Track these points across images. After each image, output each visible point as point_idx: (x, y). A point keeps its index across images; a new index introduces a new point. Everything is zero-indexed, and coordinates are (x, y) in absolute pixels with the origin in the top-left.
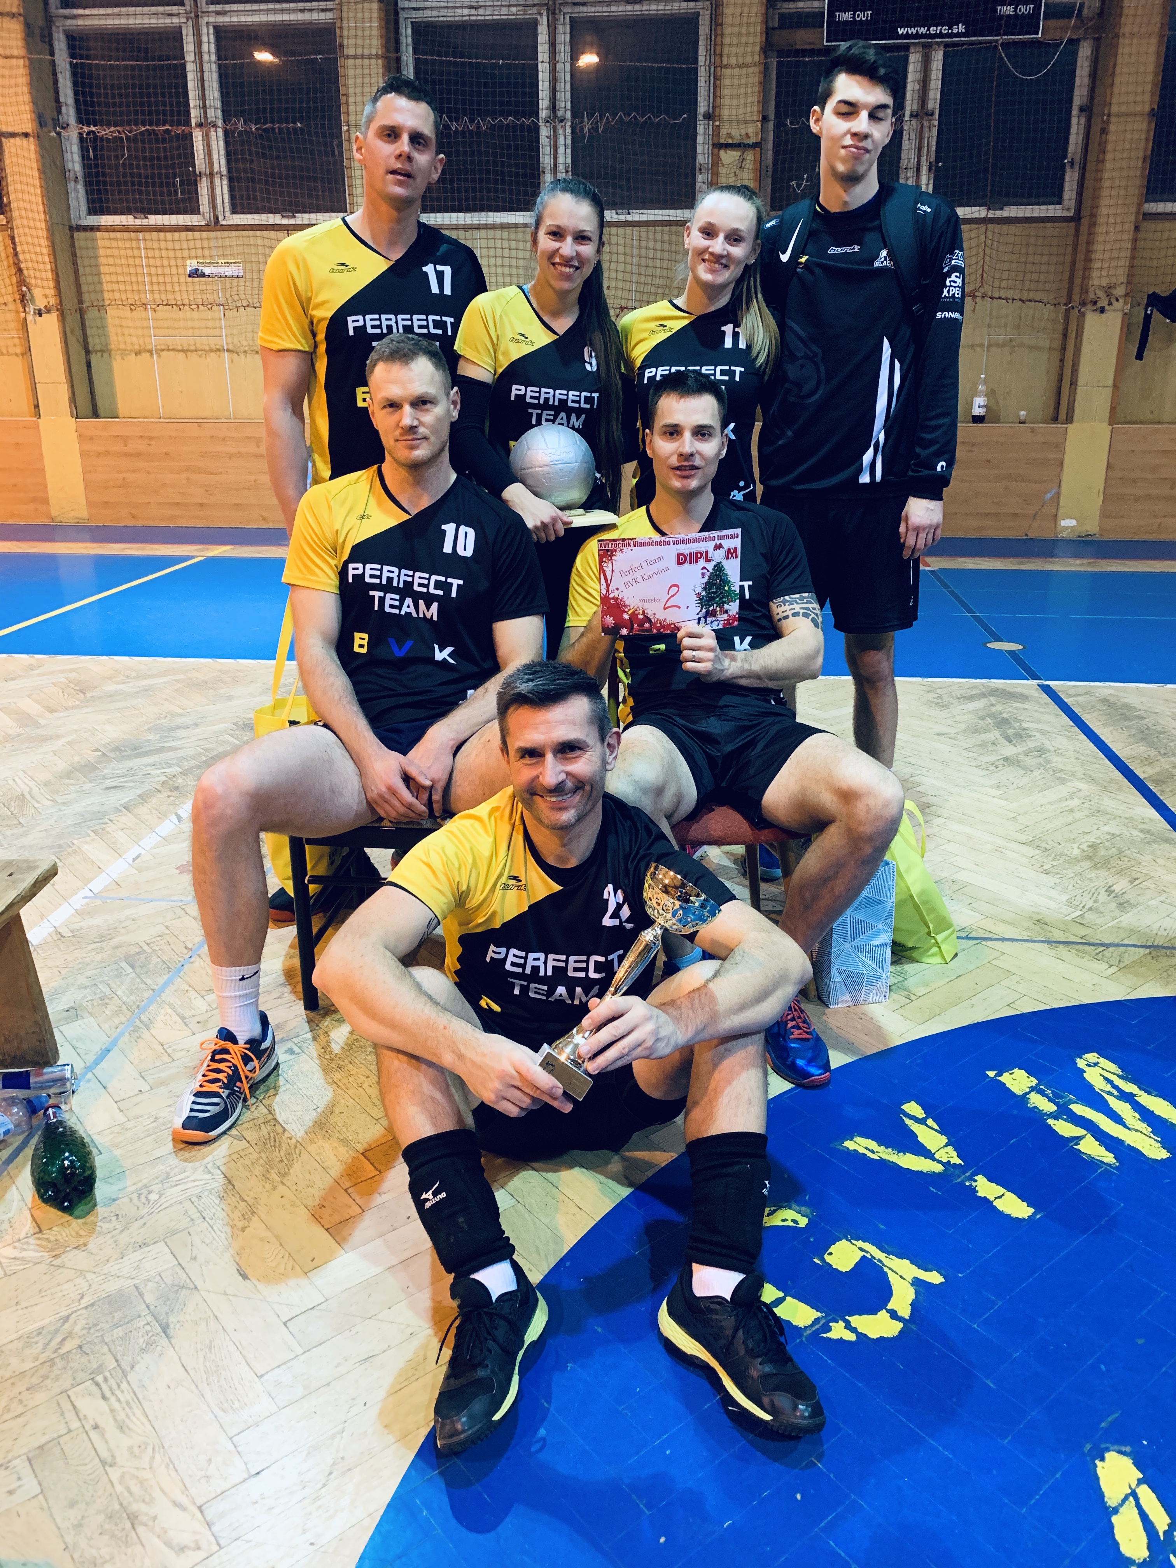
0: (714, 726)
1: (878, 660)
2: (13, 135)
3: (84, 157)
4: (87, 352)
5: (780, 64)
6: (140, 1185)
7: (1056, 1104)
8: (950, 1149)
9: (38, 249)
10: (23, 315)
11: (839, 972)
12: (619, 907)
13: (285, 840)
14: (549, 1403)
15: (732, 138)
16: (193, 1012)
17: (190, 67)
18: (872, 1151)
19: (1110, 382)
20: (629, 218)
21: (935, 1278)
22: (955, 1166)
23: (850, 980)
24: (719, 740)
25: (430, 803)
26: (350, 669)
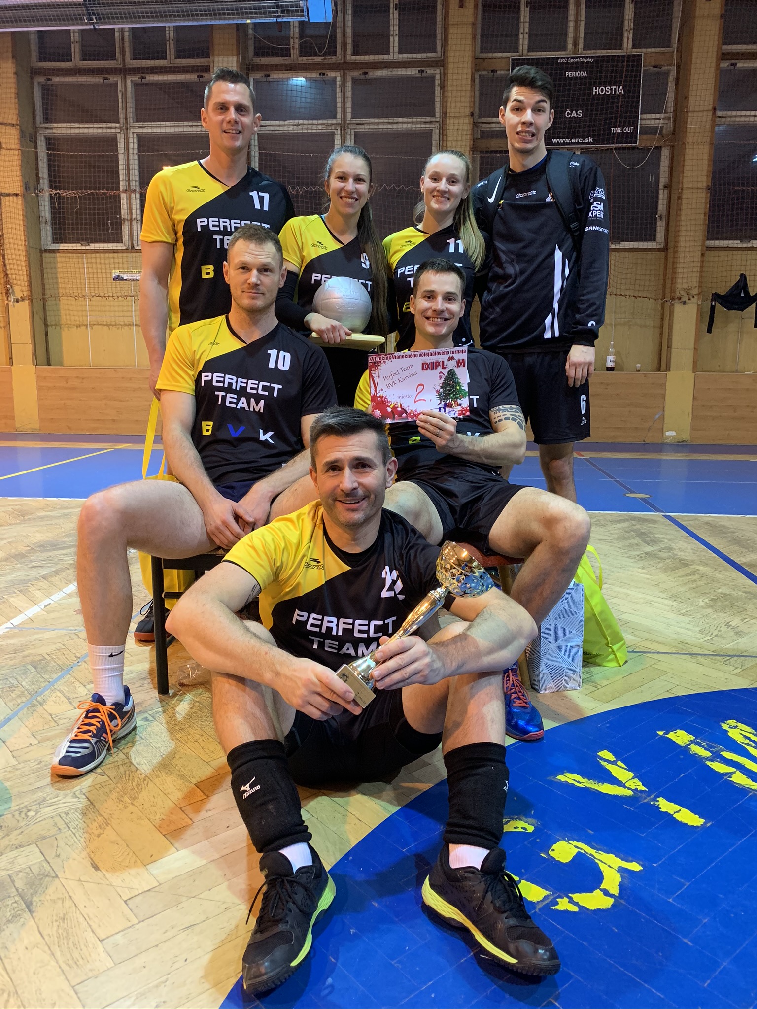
2: (8, 195)
3: (52, 208)
4: (46, 325)
5: (482, 158)
6: (22, 805)
7: (711, 752)
8: (636, 780)
9: (19, 263)
10: (6, 302)
11: (547, 666)
12: (393, 583)
14: (337, 959)
16: (77, 695)
17: (121, 157)
18: (579, 782)
19: (692, 346)
21: (635, 867)
22: (641, 791)
23: (554, 671)
24: (458, 494)
25: (253, 530)
26: (199, 449)
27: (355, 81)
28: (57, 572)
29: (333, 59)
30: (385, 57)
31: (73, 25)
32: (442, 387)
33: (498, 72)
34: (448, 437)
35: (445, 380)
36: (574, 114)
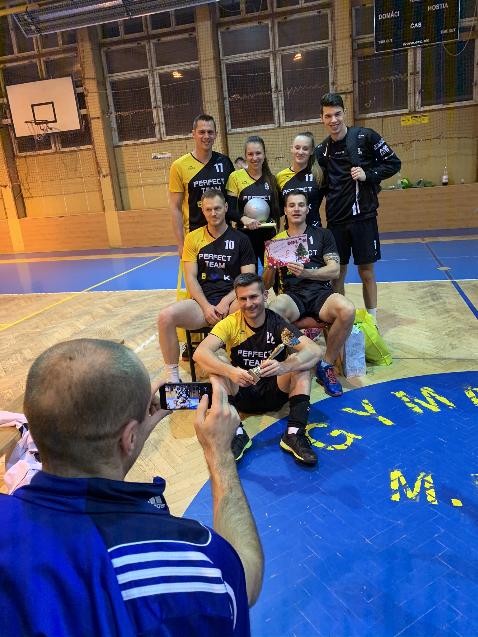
2: (94, 118)
3: (117, 123)
4: (120, 188)
5: (359, 62)
7: (410, 399)
8: (374, 410)
10: (99, 178)
12: (270, 338)
13: (184, 331)
14: (251, 461)
15: (342, 91)
17: (151, 89)
18: (350, 411)
20: (306, 123)
21: (360, 438)
22: (374, 414)
23: (352, 369)
24: (307, 297)
25: (223, 319)
26: (201, 284)
27: (279, 23)
28: (145, 330)
29: (265, 13)
30: (297, 7)
31: (120, 18)
32: (297, 251)
33: (367, 6)
34: (301, 272)
35: (298, 248)
36: (416, 25)
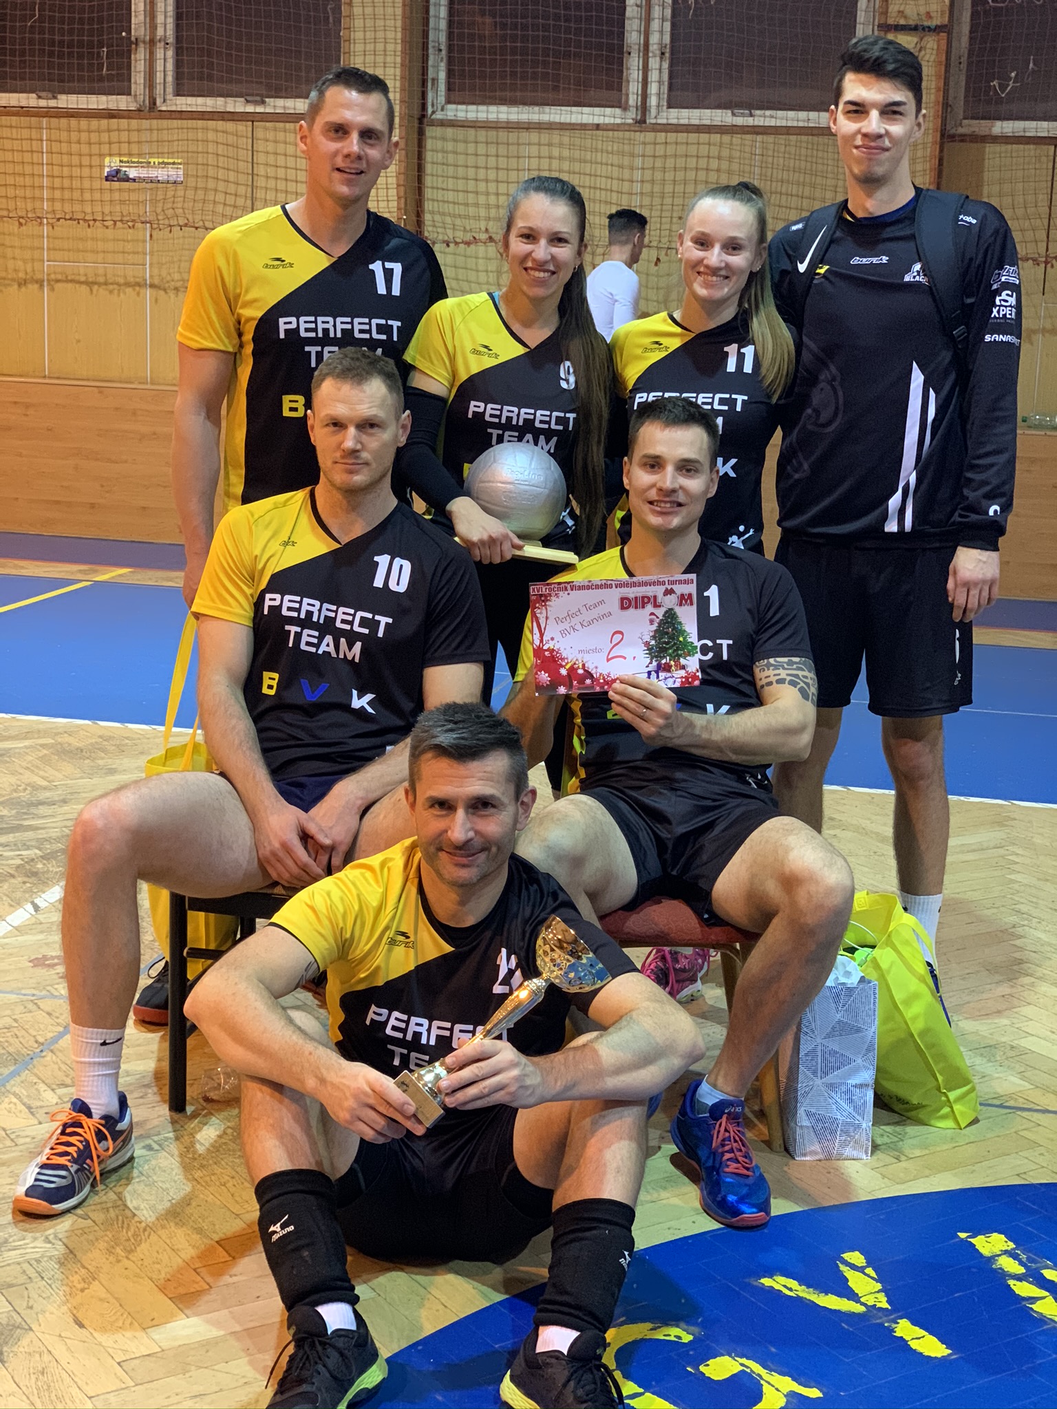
0: (666, 802)
1: (919, 753)
7: (1027, 1268)
8: (882, 1295)
11: (808, 1114)
12: (511, 973)
13: (165, 896)
15: (905, 17)
16: (39, 1104)
18: (791, 1290)
20: (750, 121)
21: (813, 1393)
22: (881, 1309)
23: (820, 1125)
24: (672, 819)
25: (330, 867)
26: (255, 713)
32: (654, 637)
34: (660, 721)
35: (660, 625)
